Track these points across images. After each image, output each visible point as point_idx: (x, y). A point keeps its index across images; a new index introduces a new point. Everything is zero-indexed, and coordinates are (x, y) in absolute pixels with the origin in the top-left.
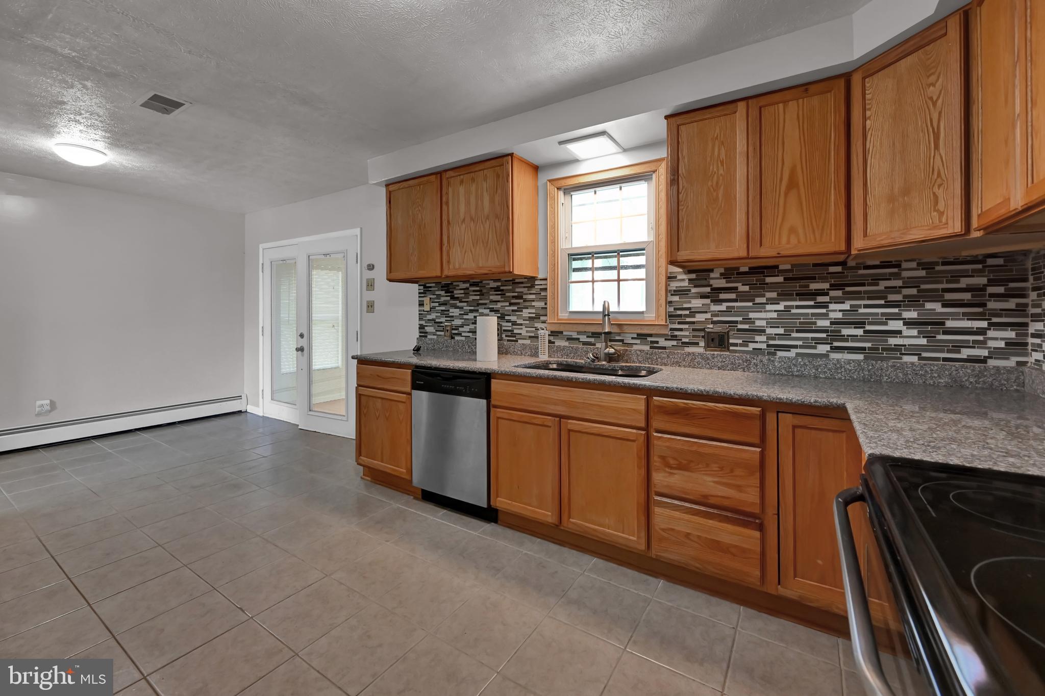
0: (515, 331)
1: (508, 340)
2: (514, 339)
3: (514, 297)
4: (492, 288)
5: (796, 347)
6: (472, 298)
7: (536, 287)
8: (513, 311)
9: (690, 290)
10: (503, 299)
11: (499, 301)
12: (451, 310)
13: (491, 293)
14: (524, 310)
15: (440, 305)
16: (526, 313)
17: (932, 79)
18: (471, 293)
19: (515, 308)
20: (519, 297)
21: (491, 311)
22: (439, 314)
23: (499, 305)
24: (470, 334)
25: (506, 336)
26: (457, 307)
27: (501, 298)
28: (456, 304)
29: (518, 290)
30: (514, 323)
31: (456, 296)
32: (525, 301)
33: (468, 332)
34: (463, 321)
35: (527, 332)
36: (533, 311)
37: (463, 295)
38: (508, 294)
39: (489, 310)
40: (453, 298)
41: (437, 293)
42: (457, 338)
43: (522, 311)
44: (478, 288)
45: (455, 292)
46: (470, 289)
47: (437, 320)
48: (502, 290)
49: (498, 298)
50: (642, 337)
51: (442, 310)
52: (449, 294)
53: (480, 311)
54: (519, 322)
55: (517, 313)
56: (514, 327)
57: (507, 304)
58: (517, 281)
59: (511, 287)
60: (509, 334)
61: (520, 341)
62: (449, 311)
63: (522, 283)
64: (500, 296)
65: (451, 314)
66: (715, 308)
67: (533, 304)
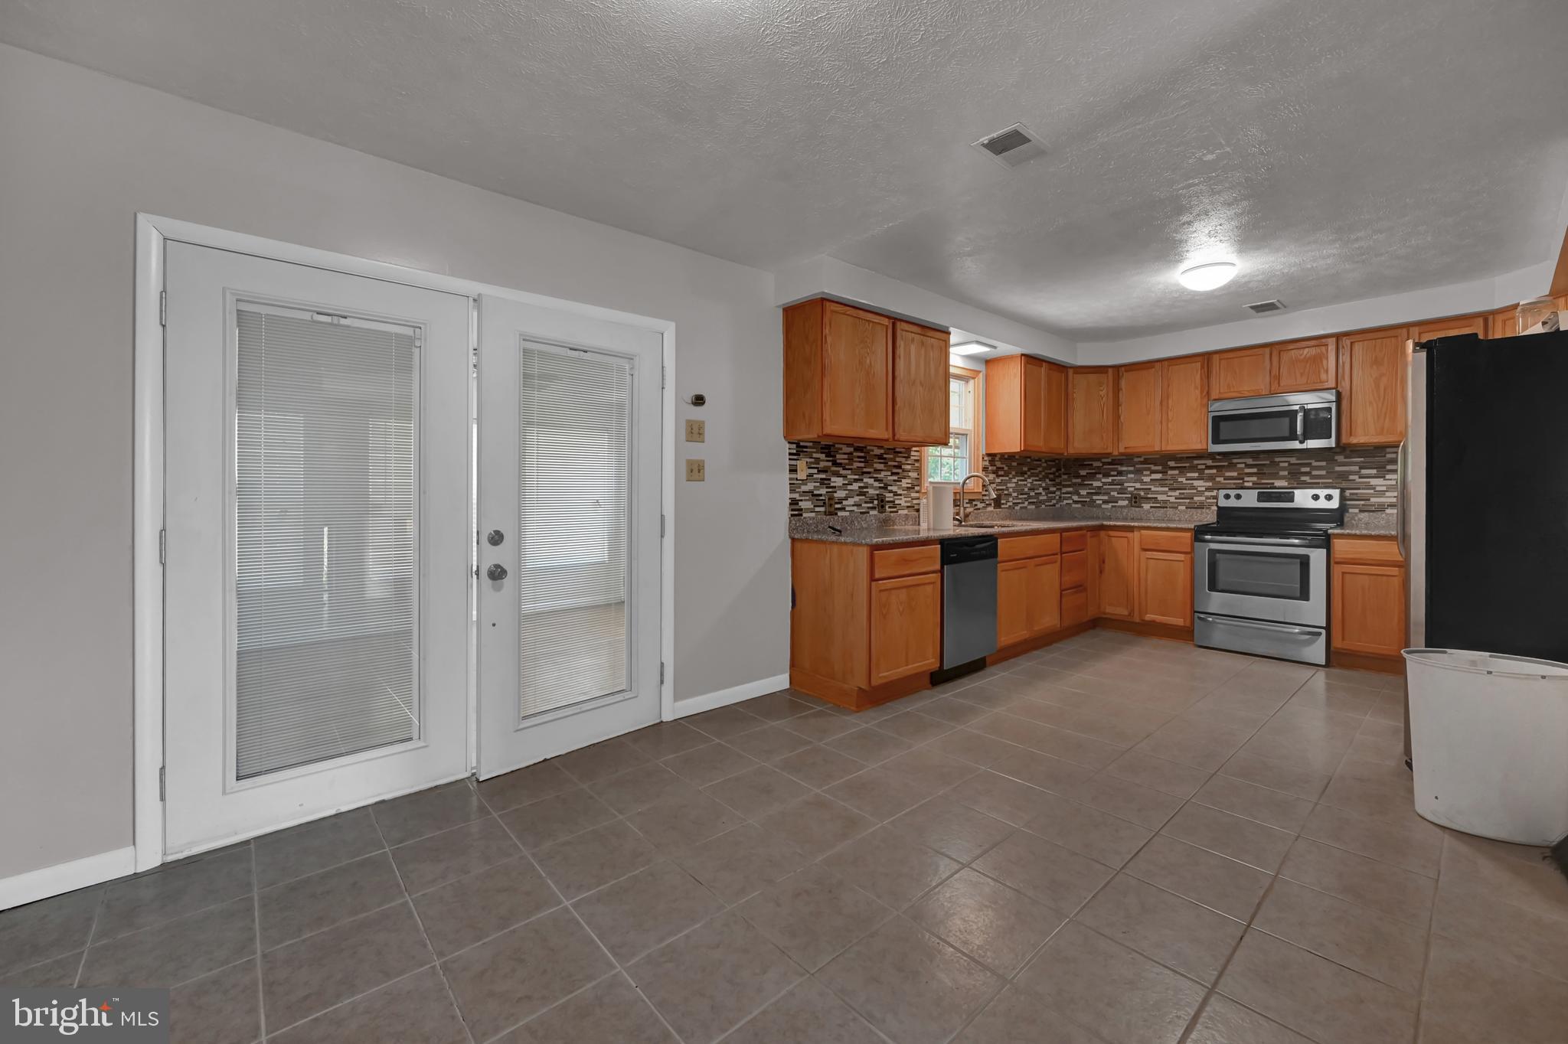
0: (897, 502)
1: (891, 512)
2: (895, 510)
3: (895, 466)
4: (876, 455)
5: (1019, 503)
6: (856, 465)
7: (912, 458)
8: (894, 481)
9: (988, 468)
10: (885, 469)
11: (882, 470)
12: (833, 479)
13: (875, 460)
14: (903, 480)
15: (820, 472)
16: (905, 483)
17: (1102, 388)
18: (855, 459)
19: (895, 478)
20: (899, 467)
21: (875, 481)
22: (818, 484)
23: (883, 474)
24: (855, 508)
25: (890, 507)
26: (839, 476)
27: (885, 466)
28: (839, 471)
29: (898, 459)
30: (896, 494)
31: (838, 461)
32: (904, 471)
33: (853, 505)
34: (847, 492)
35: (906, 502)
36: (909, 481)
37: (847, 461)
38: (890, 463)
39: (873, 480)
40: (835, 464)
41: (815, 455)
42: (840, 514)
43: (901, 481)
44: (862, 454)
45: (838, 456)
46: (855, 454)
47: (815, 492)
48: (885, 459)
49: (881, 466)
50: (971, 501)
51: (822, 479)
52: (831, 459)
53: (865, 480)
54: (899, 492)
55: (898, 483)
56: (896, 497)
57: (889, 473)
58: (897, 450)
59: (891, 456)
60: (891, 505)
61: (900, 512)
62: (830, 479)
63: (900, 453)
64: (882, 465)
65: (832, 484)
66: (998, 480)
67: (910, 474)
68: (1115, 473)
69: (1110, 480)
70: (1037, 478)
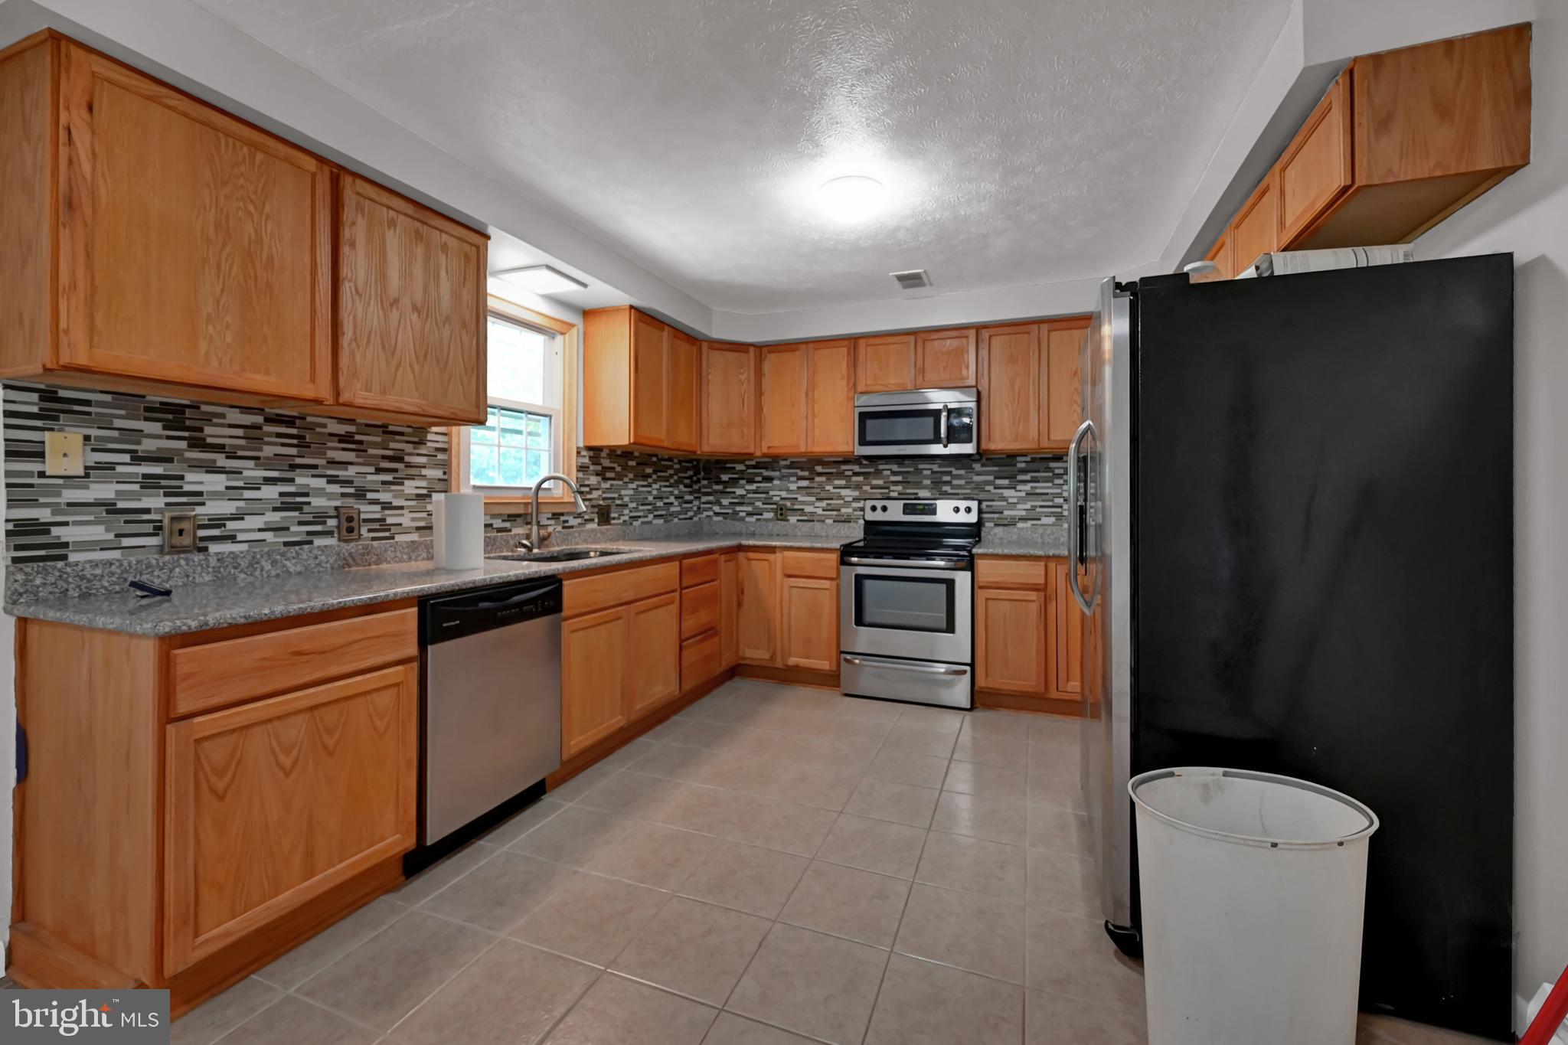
0: (389, 521)
1: (374, 539)
2: (387, 534)
3: (384, 457)
4: (331, 435)
6: (268, 451)
7: (429, 444)
8: (384, 483)
9: (588, 467)
10: (360, 460)
11: (351, 463)
12: (190, 477)
13: (330, 444)
14: (407, 483)
15: (137, 459)
16: (410, 487)
18: (266, 439)
19: (389, 477)
20: (400, 460)
21: (329, 482)
22: (136, 487)
23: (351, 472)
24: (269, 536)
25: (370, 531)
26: (212, 469)
27: (357, 457)
28: (214, 461)
29: (392, 445)
30: (387, 506)
31: (209, 440)
32: (409, 466)
33: (260, 530)
34: (241, 504)
35: (413, 519)
36: (423, 484)
37: (243, 442)
38: (371, 451)
39: (324, 480)
40: (198, 444)
41: (118, 423)
42: (214, 548)
43: (402, 484)
44: (294, 431)
45: (208, 430)
46: (266, 428)
47: (121, 505)
48: (361, 442)
49: (350, 456)
50: (556, 516)
51: (145, 476)
52: (186, 434)
53: (299, 480)
54: (396, 503)
55: (393, 487)
56: (387, 512)
57: (372, 469)
58: (391, 428)
59: (378, 439)
60: (376, 526)
61: (398, 538)
62: (182, 478)
63: (402, 434)
64: (353, 454)
65: (187, 488)
66: (606, 485)
67: (424, 472)
68: (760, 479)
69: (754, 487)
70: (667, 484)
